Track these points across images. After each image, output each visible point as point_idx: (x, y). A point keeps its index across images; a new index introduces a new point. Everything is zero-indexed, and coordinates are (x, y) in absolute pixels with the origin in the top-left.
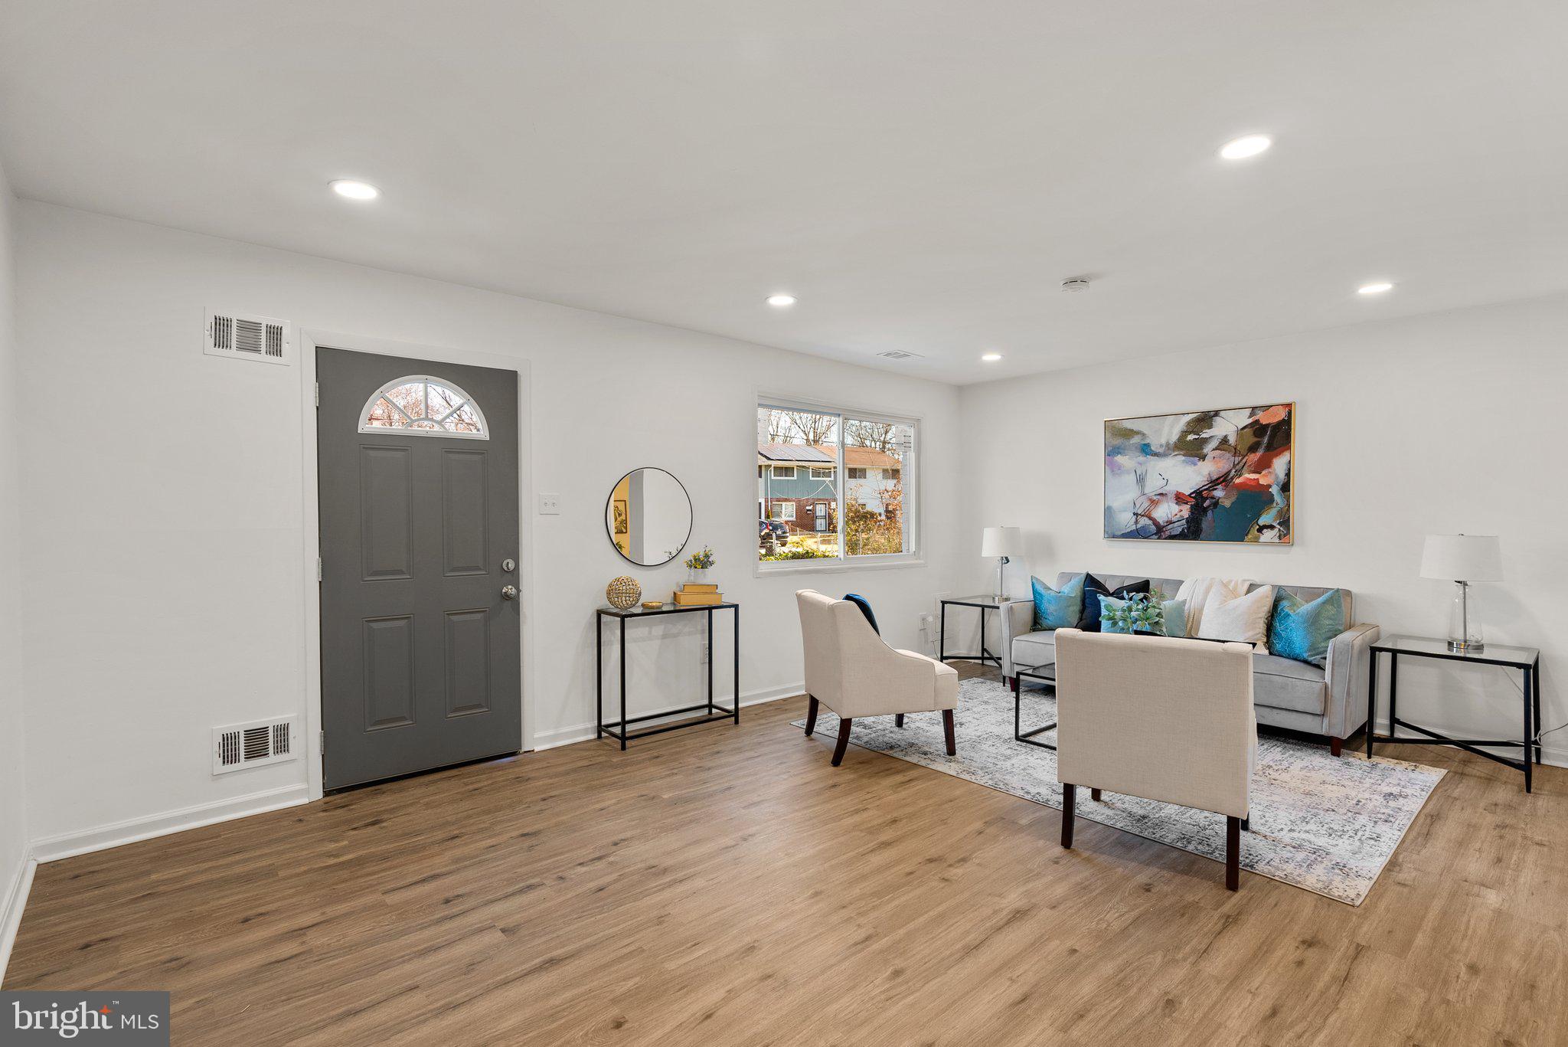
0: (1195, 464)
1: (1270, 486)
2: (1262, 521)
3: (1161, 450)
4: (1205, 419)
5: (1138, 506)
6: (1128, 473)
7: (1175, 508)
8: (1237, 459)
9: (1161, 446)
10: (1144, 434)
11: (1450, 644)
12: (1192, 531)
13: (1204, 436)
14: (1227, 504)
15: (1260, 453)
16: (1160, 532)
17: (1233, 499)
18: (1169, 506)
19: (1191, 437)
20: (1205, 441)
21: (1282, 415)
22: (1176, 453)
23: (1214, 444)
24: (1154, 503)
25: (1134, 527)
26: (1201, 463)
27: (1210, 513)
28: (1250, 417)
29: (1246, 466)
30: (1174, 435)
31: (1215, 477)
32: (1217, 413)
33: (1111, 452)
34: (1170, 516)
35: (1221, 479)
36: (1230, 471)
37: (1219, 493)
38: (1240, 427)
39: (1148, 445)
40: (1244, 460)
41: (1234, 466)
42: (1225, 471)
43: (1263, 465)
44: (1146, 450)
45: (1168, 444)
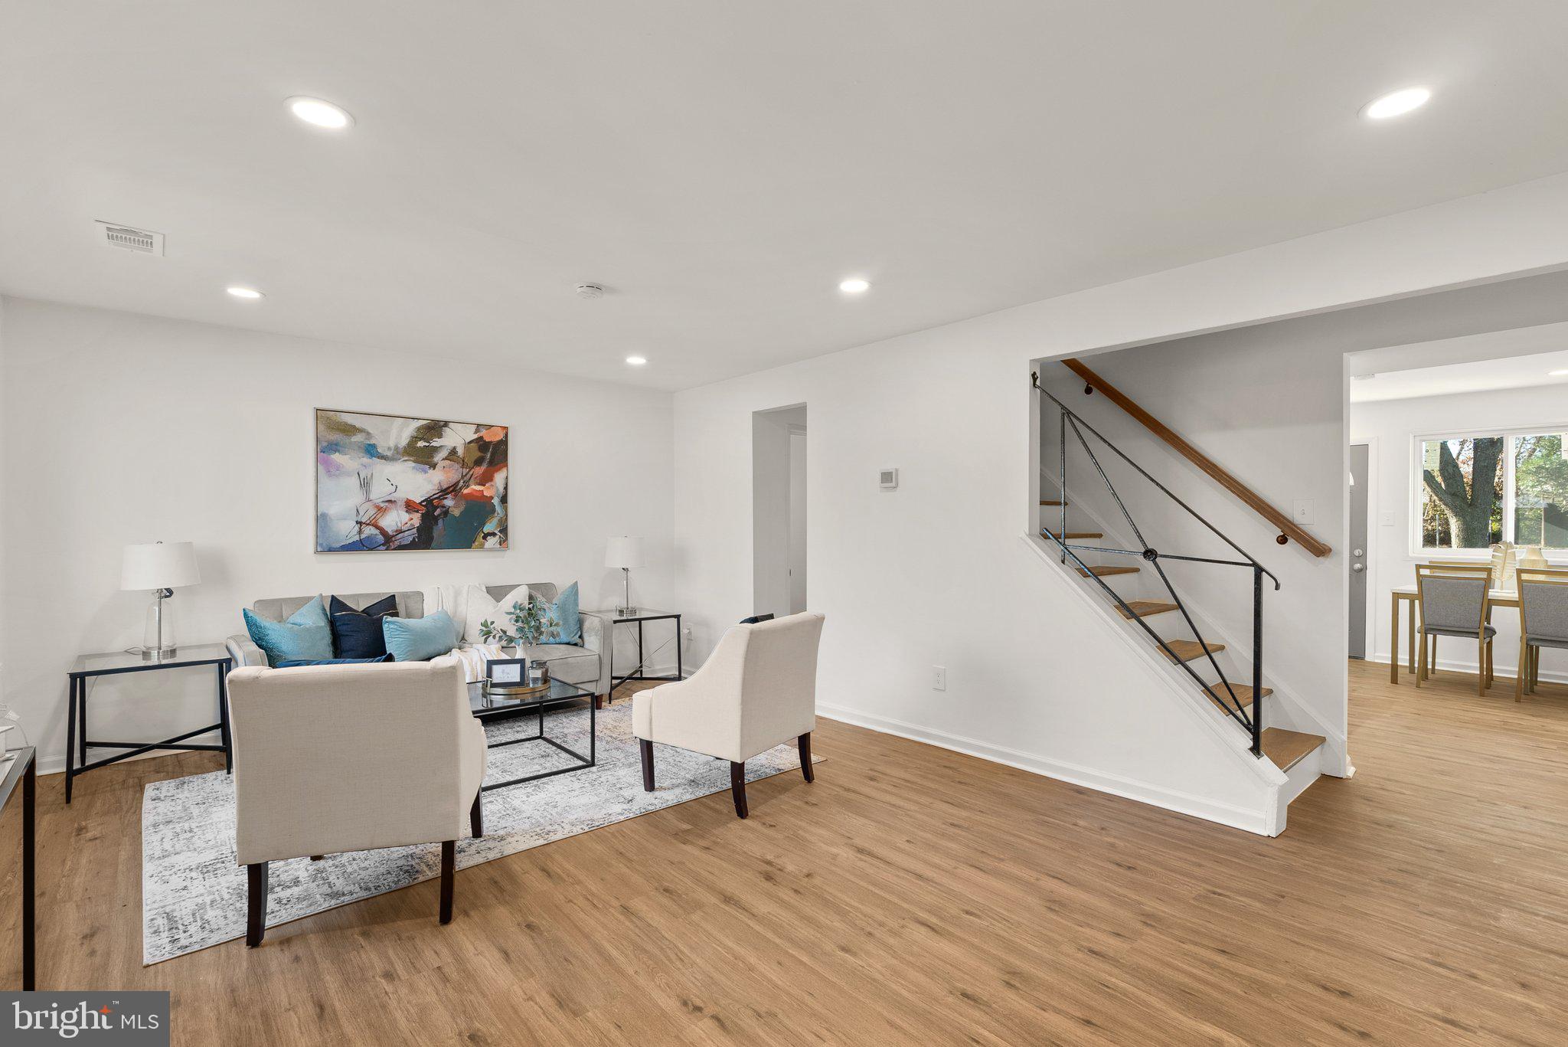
0: (426, 472)
1: (492, 498)
2: (487, 529)
3: (389, 454)
4: (435, 428)
5: (361, 513)
6: (349, 474)
7: (405, 517)
8: (465, 471)
9: (389, 449)
10: (368, 433)
11: (621, 612)
12: (424, 540)
13: (434, 444)
14: (456, 512)
15: (484, 467)
16: (389, 542)
17: (462, 508)
18: (398, 514)
19: (421, 444)
20: (436, 449)
21: (500, 436)
22: (406, 458)
23: (444, 453)
24: (381, 510)
25: (357, 538)
26: (431, 471)
27: (440, 522)
28: (476, 433)
29: (473, 477)
30: (403, 439)
31: (445, 487)
32: (446, 424)
33: (326, 449)
34: (399, 525)
35: (451, 489)
36: (459, 482)
37: (449, 502)
38: (468, 441)
39: (374, 446)
40: (471, 473)
41: (463, 477)
42: (454, 481)
43: (486, 479)
44: (371, 451)
45: (397, 448)
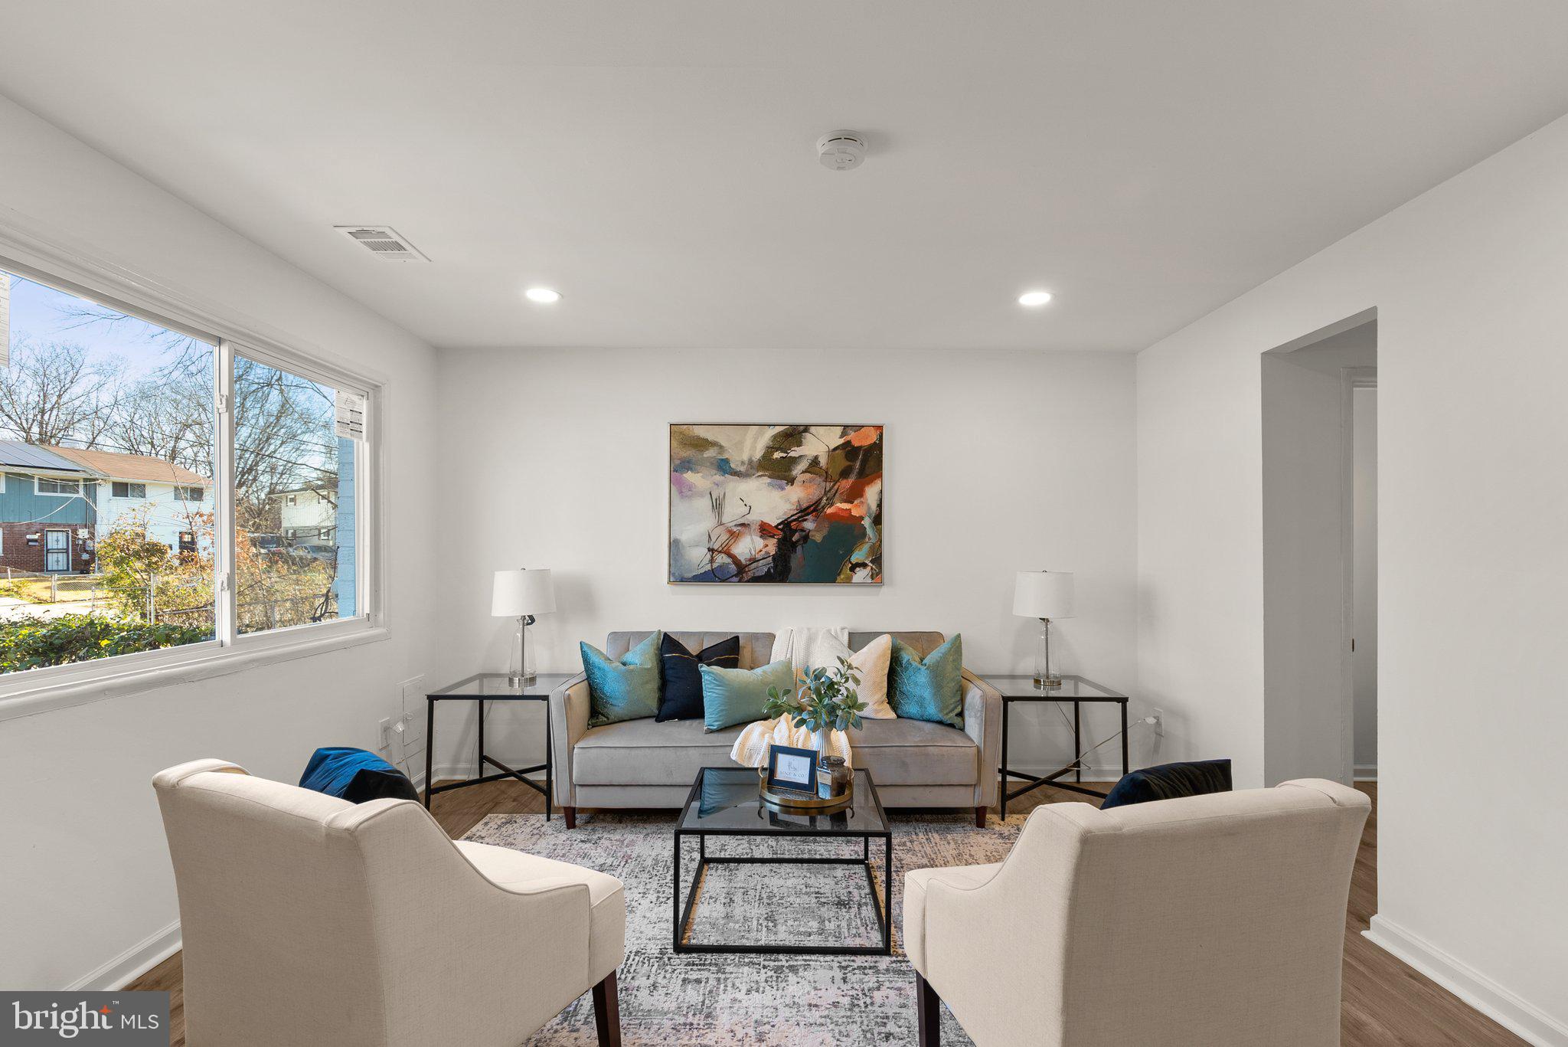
0: (783, 489)
1: (862, 518)
2: (856, 558)
3: (742, 469)
4: (793, 434)
5: (714, 539)
6: (701, 495)
7: (759, 543)
8: (829, 485)
9: (743, 463)
10: (721, 447)
12: (779, 572)
13: (792, 454)
14: (818, 537)
15: (851, 480)
16: (741, 573)
17: (825, 532)
18: (752, 540)
19: (777, 455)
20: (794, 461)
21: (873, 438)
22: (760, 473)
23: (803, 465)
24: (734, 535)
25: (708, 567)
26: (789, 488)
27: (799, 548)
28: (841, 437)
29: (839, 492)
30: (757, 451)
31: (805, 506)
32: (806, 428)
33: (680, 466)
34: (753, 553)
35: (812, 508)
36: (821, 499)
37: (809, 525)
38: (832, 447)
39: (726, 461)
40: (836, 487)
41: (826, 493)
42: (816, 498)
43: (855, 494)
44: (723, 467)
45: (751, 462)
